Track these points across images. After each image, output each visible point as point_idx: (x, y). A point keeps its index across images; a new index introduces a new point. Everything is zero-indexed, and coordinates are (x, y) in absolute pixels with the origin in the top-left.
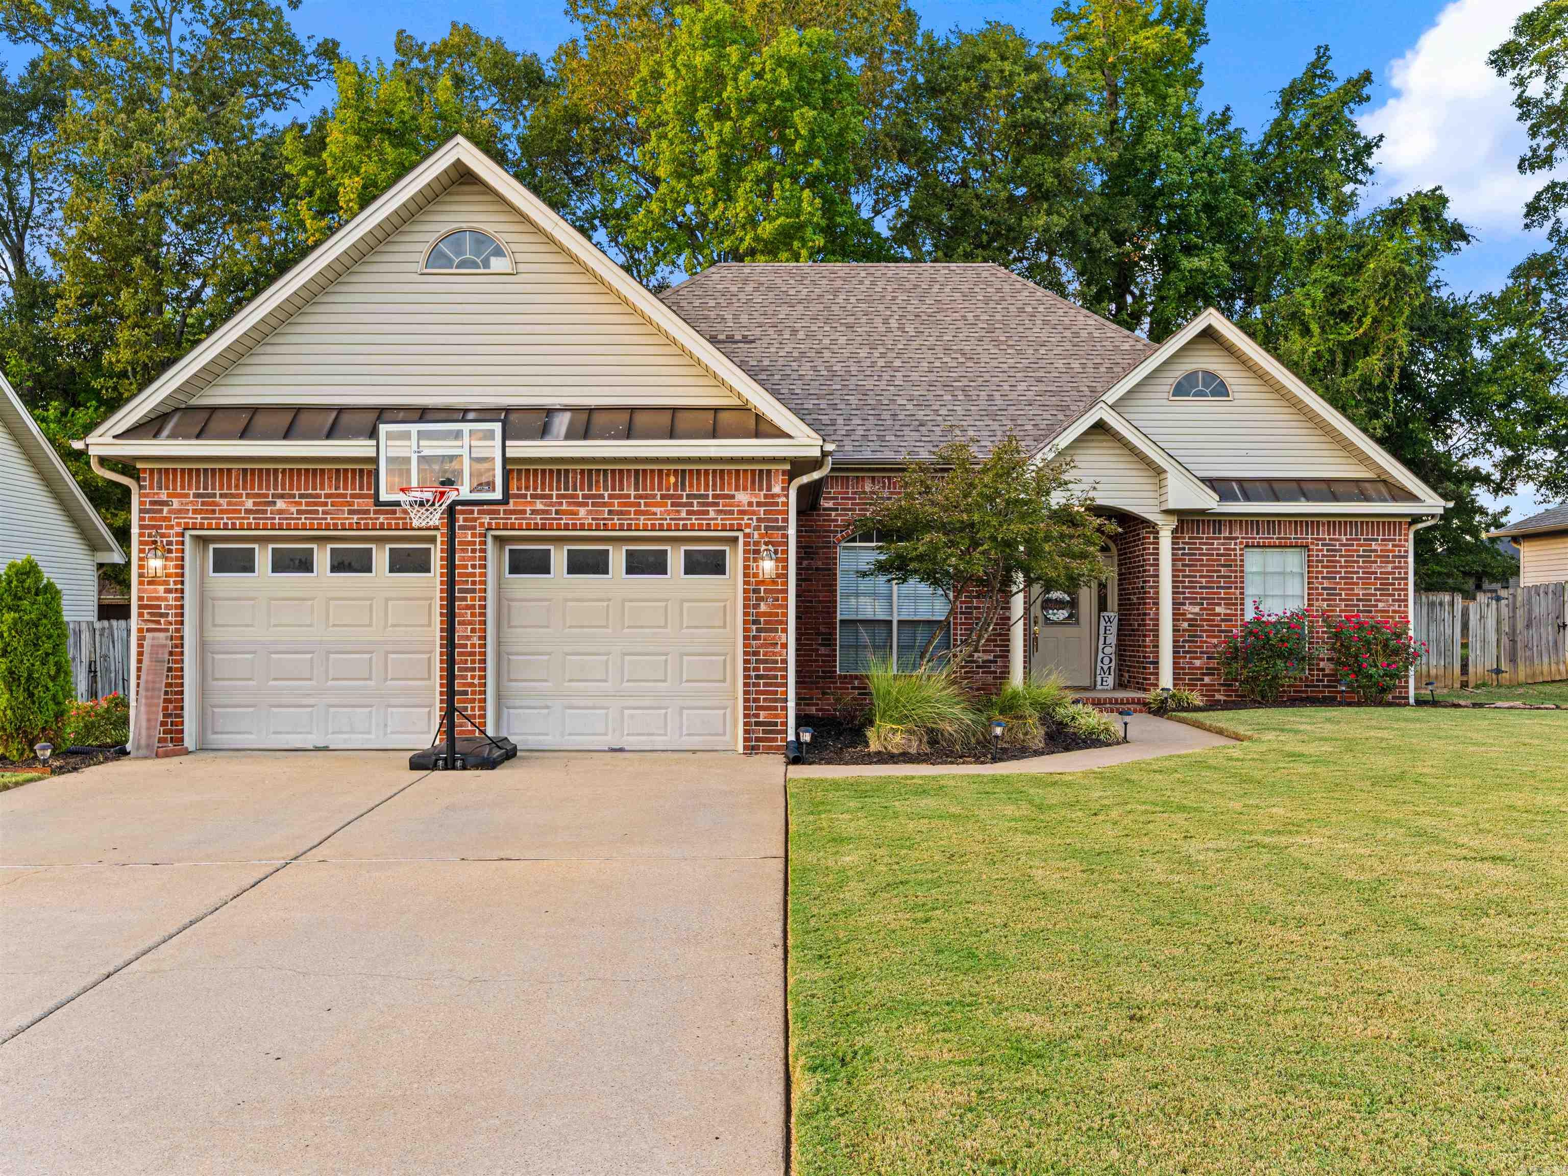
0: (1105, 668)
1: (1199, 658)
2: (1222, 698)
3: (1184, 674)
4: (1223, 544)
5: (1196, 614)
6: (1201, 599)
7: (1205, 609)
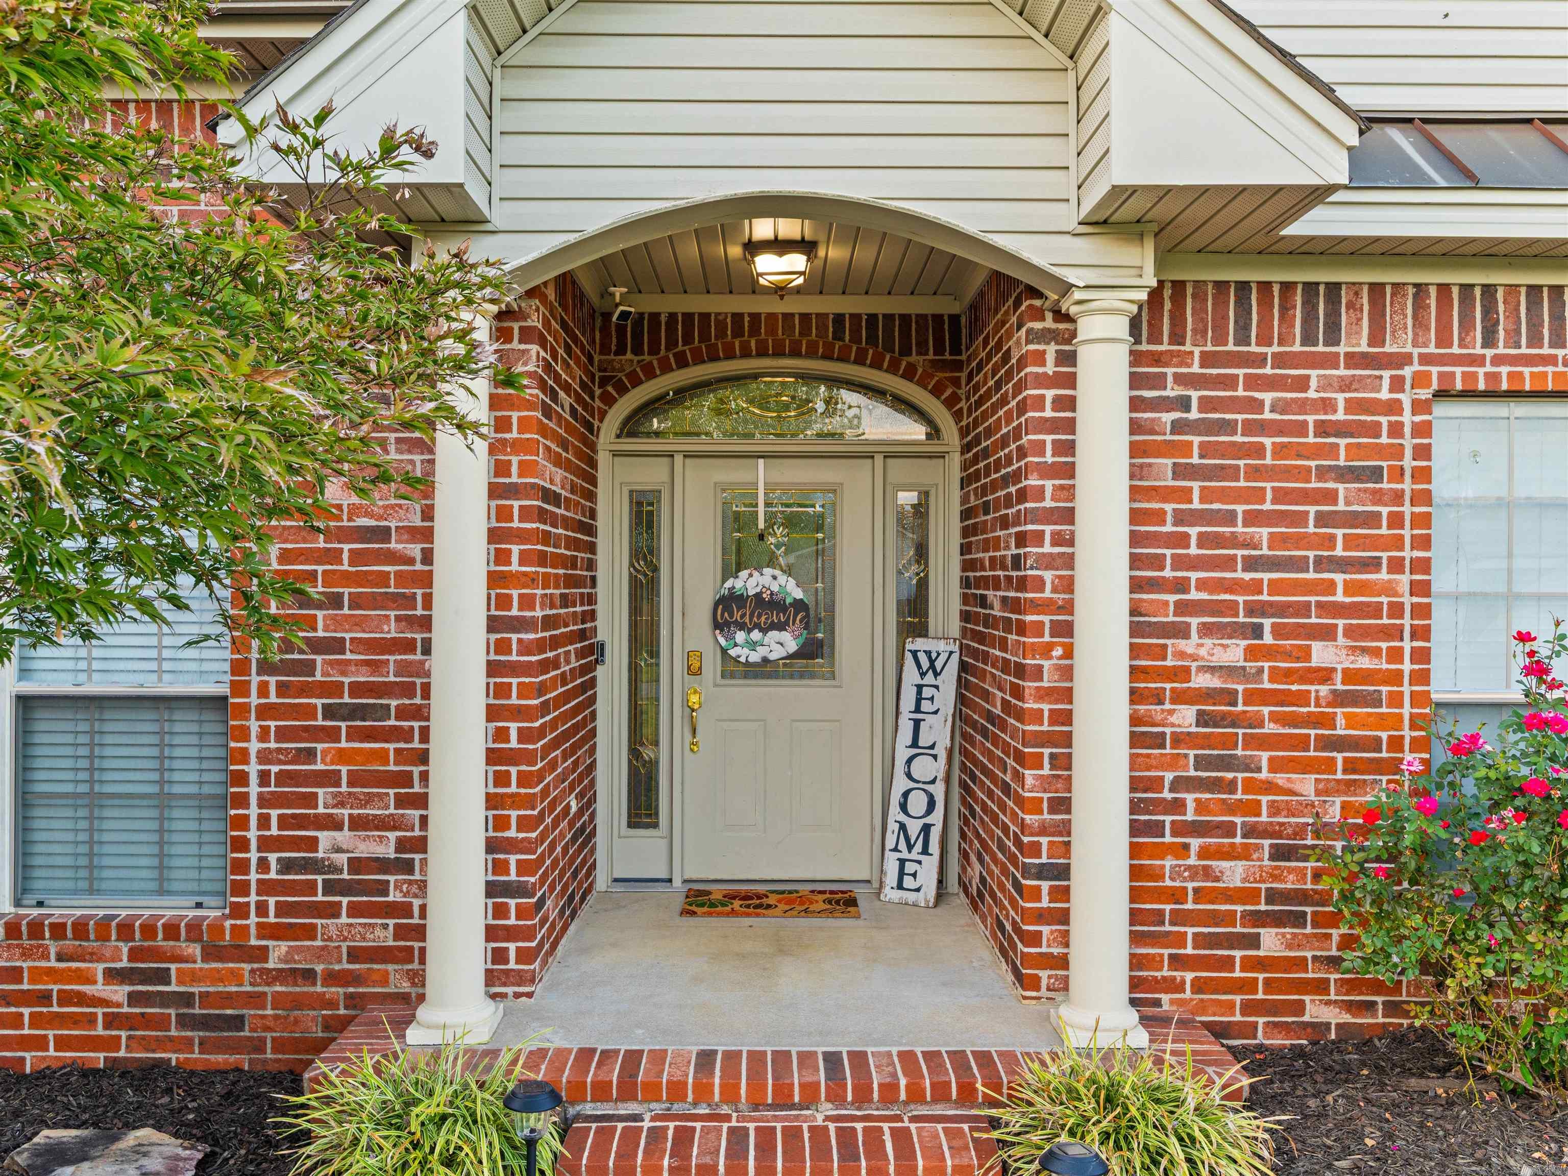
0: (914, 828)
1: (1244, 854)
2: (1334, 1016)
3: (1179, 918)
4: (1345, 385)
5: (1229, 671)
6: (1252, 609)
7: (1269, 653)
